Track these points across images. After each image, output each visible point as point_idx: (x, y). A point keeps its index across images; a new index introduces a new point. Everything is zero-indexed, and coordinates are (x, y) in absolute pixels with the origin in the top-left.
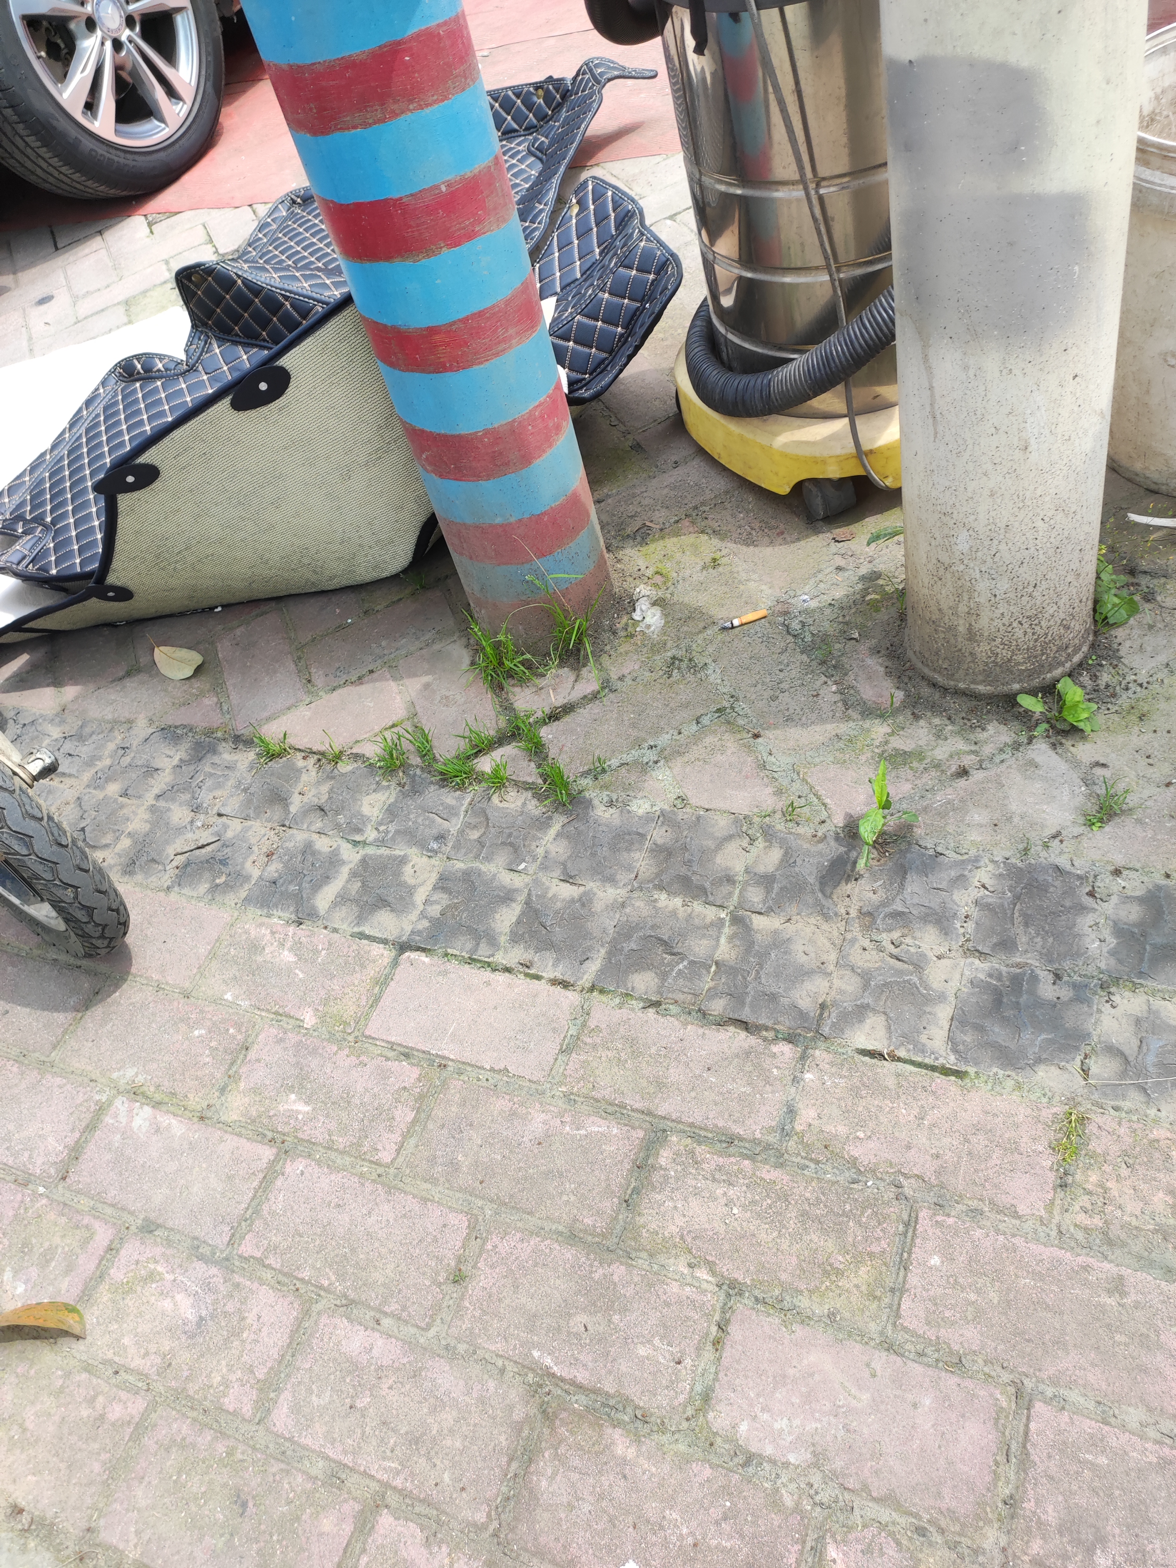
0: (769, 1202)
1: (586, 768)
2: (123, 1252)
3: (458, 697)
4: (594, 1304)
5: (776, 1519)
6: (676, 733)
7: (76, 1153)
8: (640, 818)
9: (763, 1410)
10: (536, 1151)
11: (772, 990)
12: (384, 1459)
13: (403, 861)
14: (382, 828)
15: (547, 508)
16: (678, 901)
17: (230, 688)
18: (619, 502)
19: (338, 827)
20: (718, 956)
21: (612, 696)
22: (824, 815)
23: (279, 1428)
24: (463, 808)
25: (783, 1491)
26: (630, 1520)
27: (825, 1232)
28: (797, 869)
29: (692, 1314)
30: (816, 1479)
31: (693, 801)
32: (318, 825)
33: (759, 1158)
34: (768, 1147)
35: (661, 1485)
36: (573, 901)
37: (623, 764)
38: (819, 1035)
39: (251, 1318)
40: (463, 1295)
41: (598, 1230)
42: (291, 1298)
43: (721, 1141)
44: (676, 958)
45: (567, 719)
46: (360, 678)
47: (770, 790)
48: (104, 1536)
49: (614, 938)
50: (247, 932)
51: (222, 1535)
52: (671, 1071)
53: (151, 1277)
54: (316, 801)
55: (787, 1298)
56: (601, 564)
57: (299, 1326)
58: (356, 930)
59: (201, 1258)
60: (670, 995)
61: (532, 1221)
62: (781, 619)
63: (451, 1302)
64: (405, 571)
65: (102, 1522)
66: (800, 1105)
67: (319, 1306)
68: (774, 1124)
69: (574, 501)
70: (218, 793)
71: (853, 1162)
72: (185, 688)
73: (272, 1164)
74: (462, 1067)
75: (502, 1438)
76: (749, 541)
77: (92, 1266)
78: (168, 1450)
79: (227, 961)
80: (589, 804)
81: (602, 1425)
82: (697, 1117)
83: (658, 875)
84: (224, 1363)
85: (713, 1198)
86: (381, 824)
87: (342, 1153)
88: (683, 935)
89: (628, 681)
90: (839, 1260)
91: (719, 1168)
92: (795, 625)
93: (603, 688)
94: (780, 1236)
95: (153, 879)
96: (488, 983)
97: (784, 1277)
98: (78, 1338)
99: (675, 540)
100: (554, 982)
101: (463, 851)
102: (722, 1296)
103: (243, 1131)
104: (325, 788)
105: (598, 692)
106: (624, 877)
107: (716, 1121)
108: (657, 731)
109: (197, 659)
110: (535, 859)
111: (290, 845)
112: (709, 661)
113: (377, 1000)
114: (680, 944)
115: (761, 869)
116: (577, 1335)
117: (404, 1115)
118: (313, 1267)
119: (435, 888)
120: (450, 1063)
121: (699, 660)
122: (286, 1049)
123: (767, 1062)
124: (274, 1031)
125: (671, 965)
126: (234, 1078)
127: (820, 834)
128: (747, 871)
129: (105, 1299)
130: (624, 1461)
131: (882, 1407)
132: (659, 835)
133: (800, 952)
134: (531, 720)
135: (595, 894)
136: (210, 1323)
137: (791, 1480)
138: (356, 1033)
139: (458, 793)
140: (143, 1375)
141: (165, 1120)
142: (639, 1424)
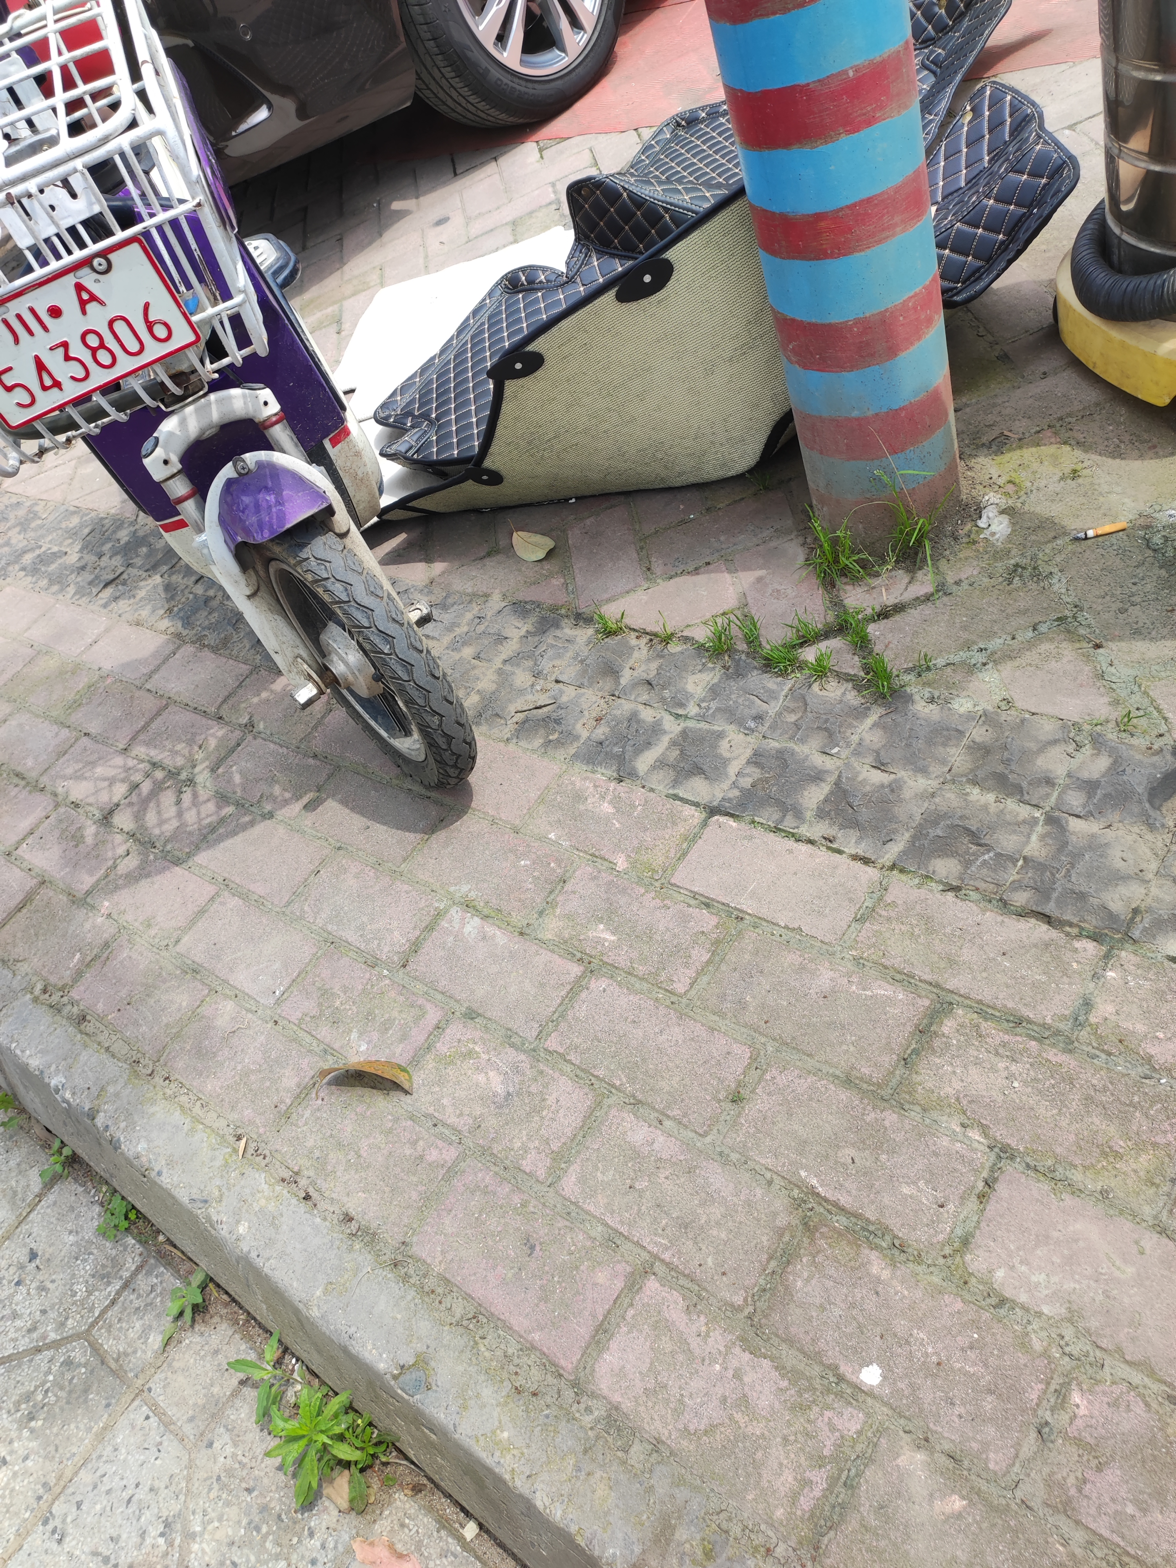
0: (1053, 1082)
1: (911, 665)
2: (448, 1031)
3: (789, 591)
4: (863, 1142)
5: (1023, 1359)
6: (1009, 638)
7: (415, 947)
8: (960, 716)
9: (1021, 1262)
10: (821, 1003)
11: (1082, 889)
12: (655, 1235)
13: (720, 735)
14: (703, 705)
15: (907, 403)
16: (990, 797)
17: (577, 571)
18: (977, 411)
19: (663, 700)
20: (1027, 852)
21: (945, 599)
22: (1163, 728)
23: (567, 1192)
24: (784, 693)
25: (1033, 1336)
26: (878, 1330)
27: (1108, 1117)
28: (1125, 778)
29: (959, 1167)
30: (1069, 1333)
31: (1019, 704)
32: (645, 697)
33: (1047, 1042)
34: (1058, 1033)
35: (911, 1308)
36: (882, 786)
37: (948, 664)
38: (1128, 937)
39: (551, 1100)
40: (740, 1113)
41: (875, 1080)
42: (586, 1090)
43: (1008, 1021)
44: (982, 849)
45: (897, 618)
46: (696, 569)
47: (1106, 700)
48: (416, 1250)
49: (920, 824)
50: (573, 783)
51: (512, 1268)
52: (965, 950)
53: (470, 1054)
54: (645, 676)
55: (1061, 1170)
56: (952, 469)
57: (591, 1114)
58: (671, 792)
59: (512, 1045)
60: (971, 883)
61: (811, 1063)
62: (1141, 533)
63: (728, 1118)
64: (751, 471)
65: (415, 1239)
66: (1098, 1000)
67: (610, 1101)
68: (1067, 1012)
69: (934, 398)
70: (557, 662)
71: (1148, 1059)
72: (536, 569)
73: (579, 979)
74: (759, 921)
75: (764, 1239)
76: (1117, 454)
77: (422, 1038)
78: (473, 1193)
79: (553, 806)
80: (909, 699)
81: (860, 1246)
82: (986, 994)
83: (972, 770)
84: (524, 1132)
85: (994, 1069)
86: (703, 701)
87: (642, 979)
88: (992, 828)
89: (965, 585)
90: (1120, 1144)
91: (1004, 1045)
92: (1157, 540)
93: (938, 591)
94: (1060, 1113)
95: (496, 730)
96: (790, 851)
97: (1059, 1150)
98: (407, 1092)
99: (1034, 450)
100: (855, 857)
101: (779, 731)
102: (993, 1156)
103: (556, 949)
104: (654, 665)
105: (932, 595)
106: (936, 770)
107: (1006, 1002)
108: (990, 635)
109: (549, 543)
110: (848, 745)
111: (618, 712)
112: (1055, 570)
113: (684, 854)
114: (988, 837)
115: (1085, 775)
116: (844, 1165)
117: (701, 955)
118: (608, 1068)
119: (748, 762)
120: (747, 917)
121: (1044, 569)
122: (598, 886)
123: (1067, 956)
124: (589, 869)
125: (976, 855)
126: (551, 904)
127: (1155, 747)
128: (1069, 775)
129: (430, 1066)
130: (878, 1280)
131: (1148, 1283)
132: (979, 734)
133: (1116, 859)
134: (860, 617)
135: (905, 783)
136: (516, 1099)
137: (1041, 1328)
138: (663, 881)
139: (780, 679)
140: (456, 1131)
141: (490, 930)
142: (896, 1252)
